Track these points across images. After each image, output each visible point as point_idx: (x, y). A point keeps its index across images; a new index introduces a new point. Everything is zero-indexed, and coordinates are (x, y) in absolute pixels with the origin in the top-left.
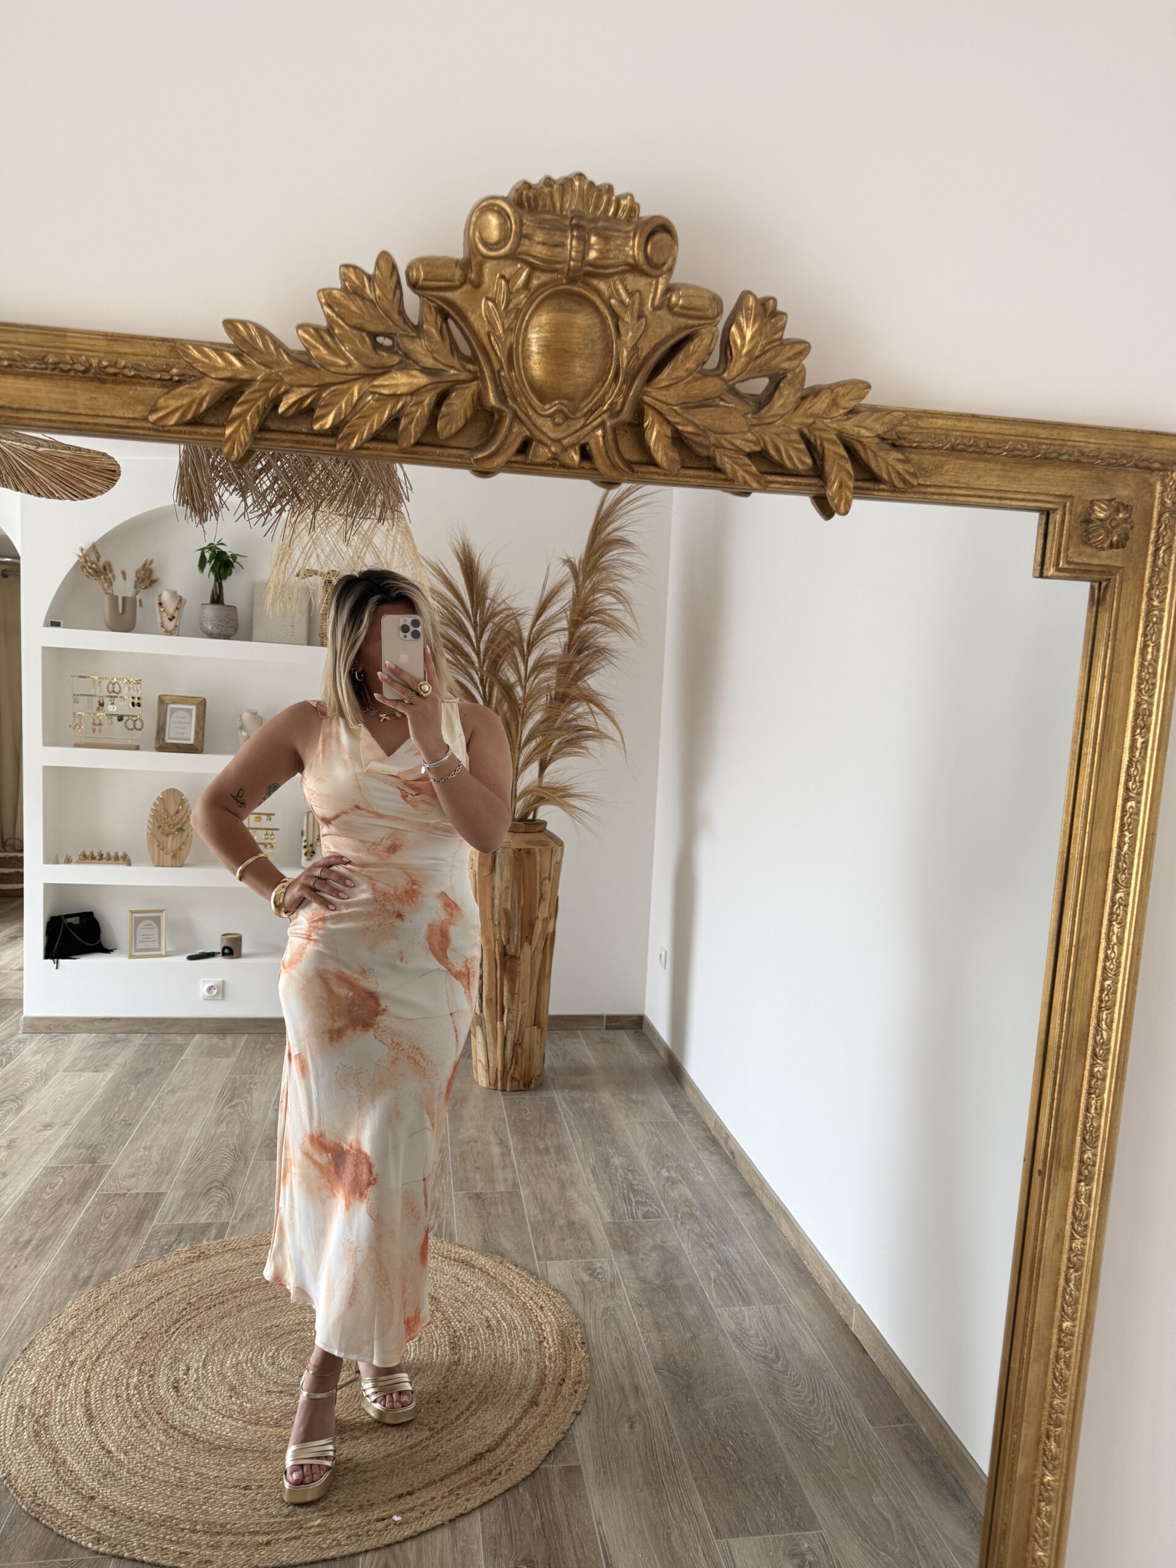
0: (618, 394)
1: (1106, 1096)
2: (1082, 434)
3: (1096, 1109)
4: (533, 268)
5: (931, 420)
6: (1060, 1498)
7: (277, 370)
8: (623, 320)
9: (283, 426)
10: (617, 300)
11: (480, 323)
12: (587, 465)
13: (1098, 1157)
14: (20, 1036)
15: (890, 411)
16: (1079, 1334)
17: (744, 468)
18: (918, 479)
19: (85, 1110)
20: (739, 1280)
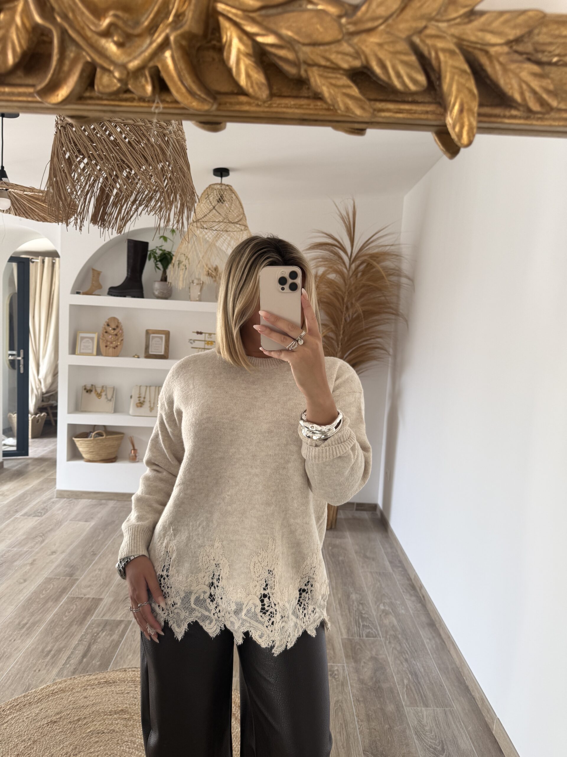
14: (54, 500)
15: (524, 12)
17: (344, 91)
18: (559, 103)
19: (75, 544)
20: (422, 687)
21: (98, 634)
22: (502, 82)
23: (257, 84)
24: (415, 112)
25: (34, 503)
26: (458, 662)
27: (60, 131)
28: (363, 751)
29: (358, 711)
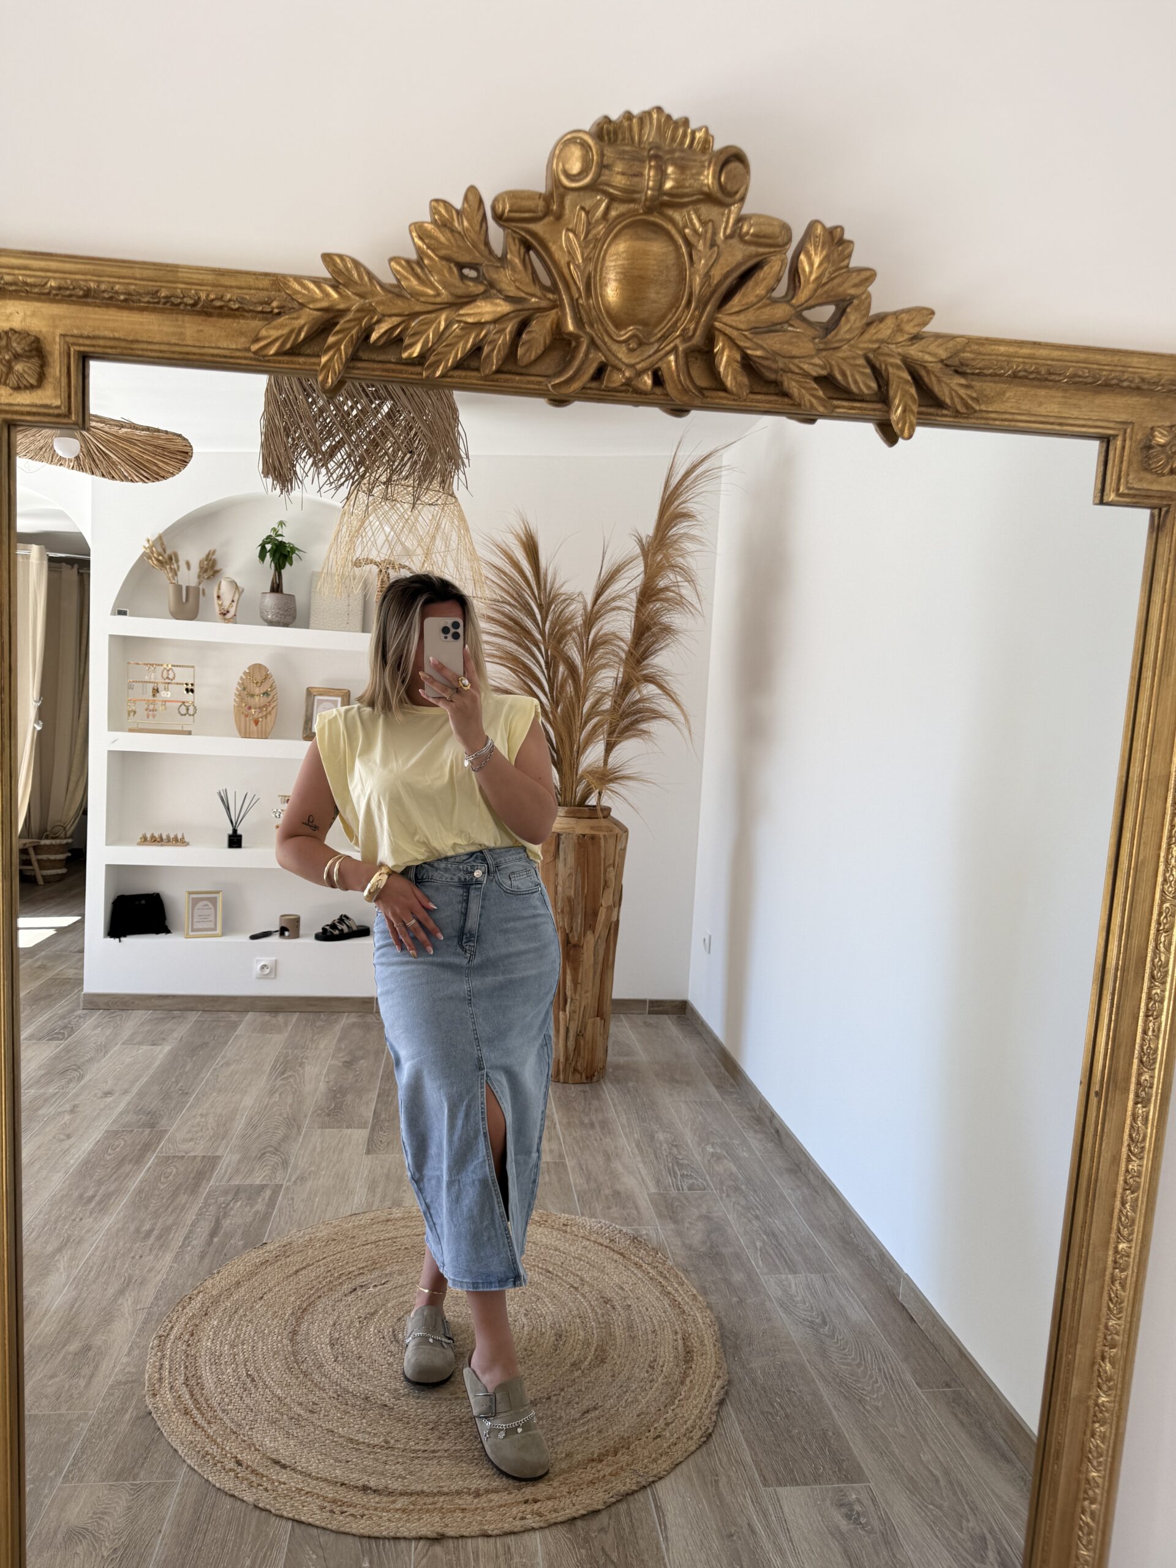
0: (691, 320)
1: (1164, 1018)
2: (1142, 360)
3: (1153, 1031)
4: (612, 199)
5: (993, 347)
6: (1115, 1418)
7: (370, 300)
8: (696, 249)
9: (374, 356)
10: (692, 230)
11: (560, 253)
12: (658, 391)
13: (1156, 1079)
14: (80, 1012)
15: (953, 337)
16: (1135, 1255)
17: (810, 391)
18: (980, 406)
19: (145, 1079)
20: (785, 1250)
21: (228, 1205)
22: (936, 389)
23: (740, 384)
24: (865, 409)
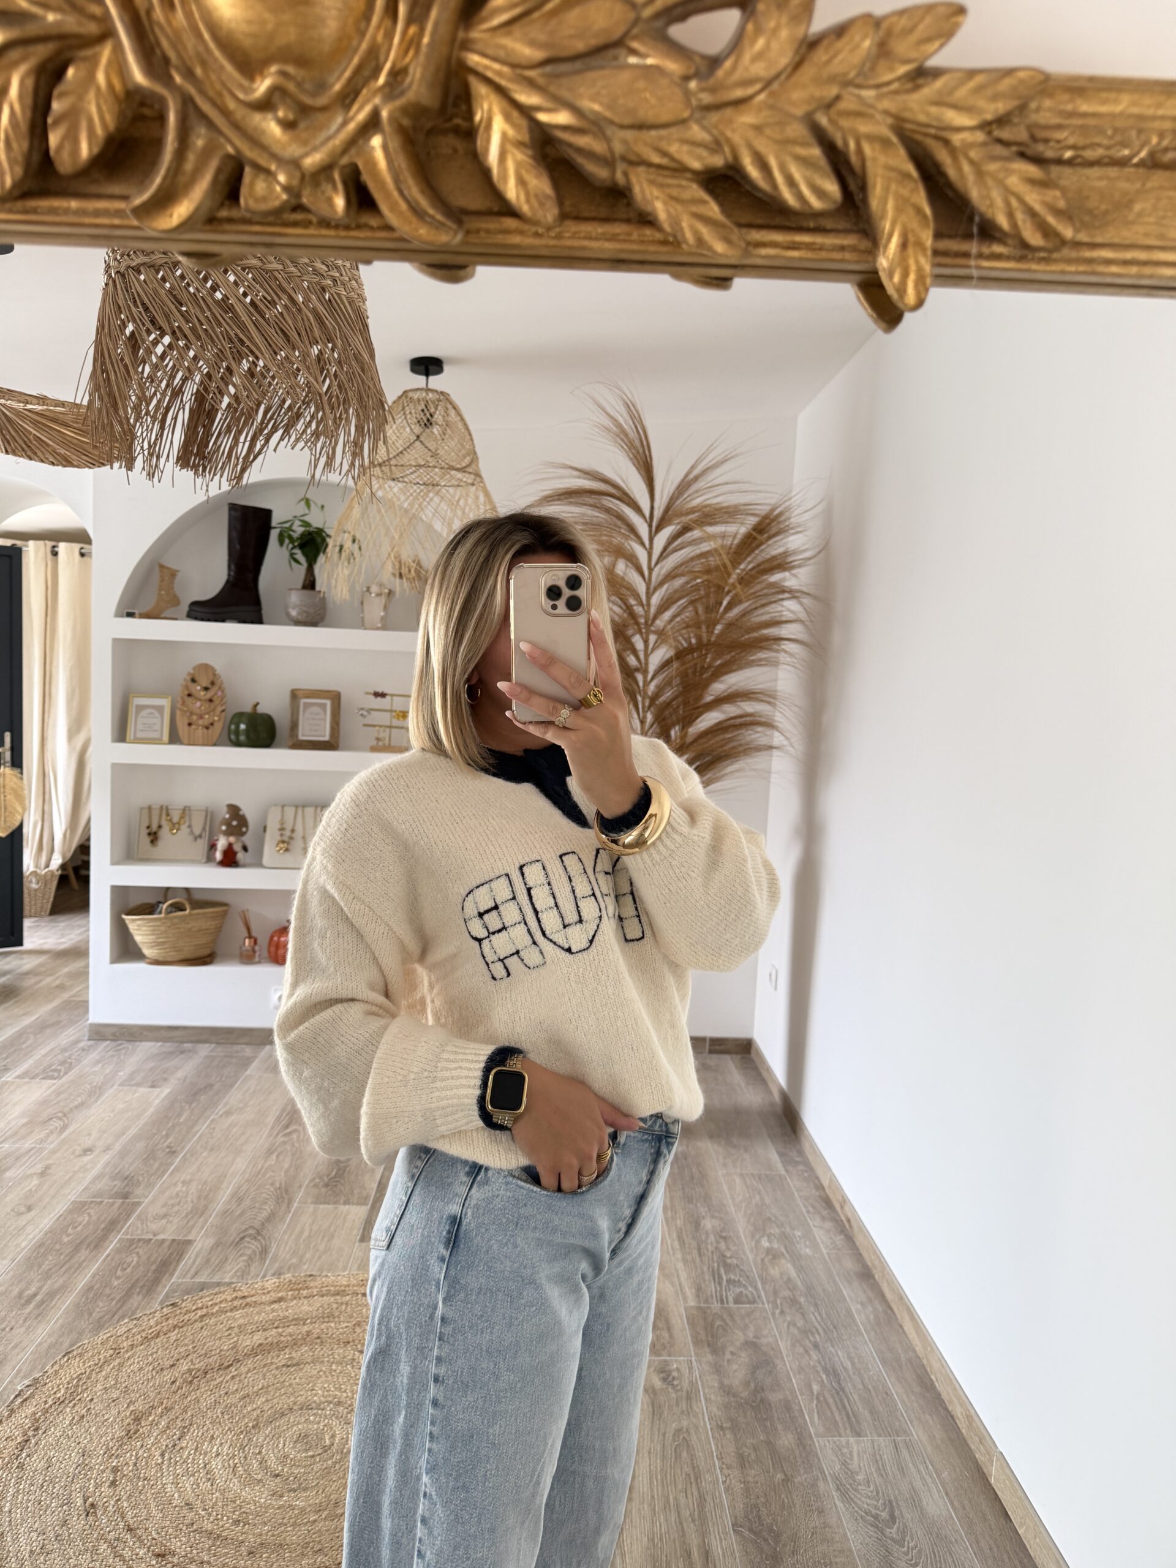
12: (370, 223)
14: (84, 1044)
15: (1009, 72)
17: (694, 209)
18: (1077, 231)
19: (132, 1132)
20: (847, 1398)
22: (974, 194)
23: (536, 196)
24: (821, 248)
25: (43, 1052)
26: (919, 1348)
27: (114, 281)
28: (733, 1525)
29: (720, 1447)
